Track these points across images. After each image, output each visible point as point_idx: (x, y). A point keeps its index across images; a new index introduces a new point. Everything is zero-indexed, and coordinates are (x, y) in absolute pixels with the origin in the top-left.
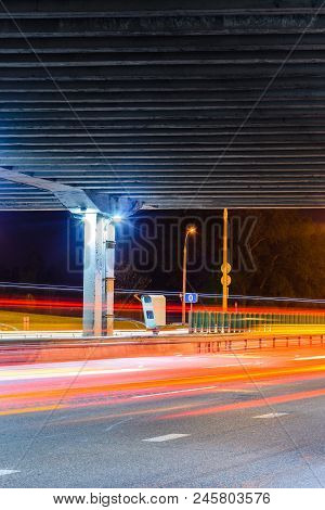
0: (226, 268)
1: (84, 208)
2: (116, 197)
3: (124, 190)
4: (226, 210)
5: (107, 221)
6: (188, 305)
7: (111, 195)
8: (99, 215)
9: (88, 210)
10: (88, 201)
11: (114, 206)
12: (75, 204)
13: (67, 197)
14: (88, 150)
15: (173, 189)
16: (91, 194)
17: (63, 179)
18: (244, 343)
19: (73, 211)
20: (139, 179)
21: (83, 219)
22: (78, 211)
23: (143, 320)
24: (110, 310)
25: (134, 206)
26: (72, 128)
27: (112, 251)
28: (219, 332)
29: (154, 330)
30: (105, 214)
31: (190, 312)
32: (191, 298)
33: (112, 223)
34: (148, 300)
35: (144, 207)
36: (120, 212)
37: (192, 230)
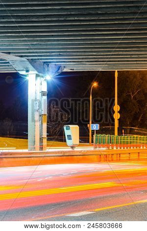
0: (117, 108)
1: (27, 71)
2: (47, 63)
3: (52, 59)
4: (116, 71)
5: (43, 79)
6: (93, 131)
7: (44, 62)
8: (37, 76)
9: (30, 72)
10: (30, 67)
11: (47, 69)
12: (22, 69)
13: (17, 64)
14: (30, 34)
15: (83, 58)
16: (32, 62)
17: (15, 53)
18: (128, 155)
19: (21, 73)
20: (61, 52)
21: (27, 78)
22: (23, 73)
23: (65, 141)
24: (45, 134)
25: (58, 70)
26: (19, 20)
27: (45, 98)
28: (113, 149)
29: (72, 147)
30: (40, 74)
31: (94, 136)
32: (95, 127)
33: (45, 80)
34: (68, 129)
35: (65, 70)
36: (50, 73)
37: (95, 84)
